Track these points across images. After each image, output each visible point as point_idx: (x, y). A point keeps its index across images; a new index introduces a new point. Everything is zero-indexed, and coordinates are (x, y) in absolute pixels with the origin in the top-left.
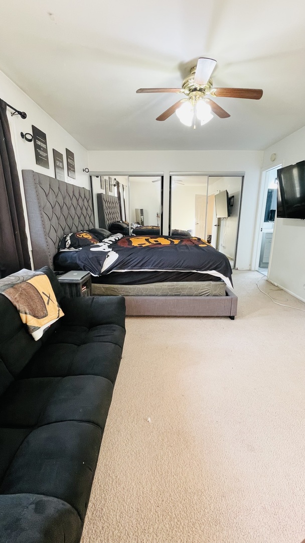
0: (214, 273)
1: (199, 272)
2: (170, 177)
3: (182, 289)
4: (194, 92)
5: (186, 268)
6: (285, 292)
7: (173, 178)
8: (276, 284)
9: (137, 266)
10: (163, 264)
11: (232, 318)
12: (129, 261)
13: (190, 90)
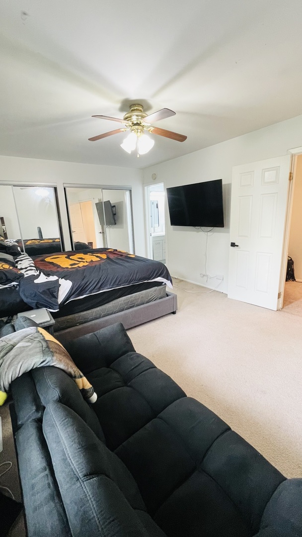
0: (159, 279)
1: (149, 281)
2: (65, 188)
3: (135, 299)
4: (137, 127)
5: (140, 280)
6: (186, 282)
7: (67, 189)
8: (176, 277)
9: (96, 288)
10: (119, 281)
11: (174, 313)
12: (87, 285)
13: (133, 123)
